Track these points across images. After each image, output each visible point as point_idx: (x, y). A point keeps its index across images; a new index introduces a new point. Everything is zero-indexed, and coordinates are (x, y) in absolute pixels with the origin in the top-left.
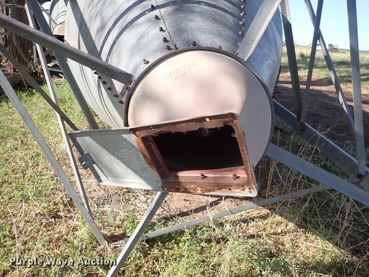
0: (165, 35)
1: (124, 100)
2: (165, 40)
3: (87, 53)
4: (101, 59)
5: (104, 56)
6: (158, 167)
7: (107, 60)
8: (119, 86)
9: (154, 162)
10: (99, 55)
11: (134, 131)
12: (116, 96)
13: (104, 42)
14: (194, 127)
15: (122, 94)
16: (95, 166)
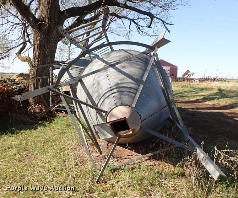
0: (115, 102)
1: (106, 117)
2: (115, 103)
3: (92, 105)
4: (98, 107)
5: (99, 106)
6: (114, 131)
7: (100, 107)
8: (104, 114)
9: (112, 129)
10: (97, 106)
11: (108, 123)
12: (103, 117)
13: (99, 102)
14: (120, 120)
15: (105, 116)
16: (98, 134)
